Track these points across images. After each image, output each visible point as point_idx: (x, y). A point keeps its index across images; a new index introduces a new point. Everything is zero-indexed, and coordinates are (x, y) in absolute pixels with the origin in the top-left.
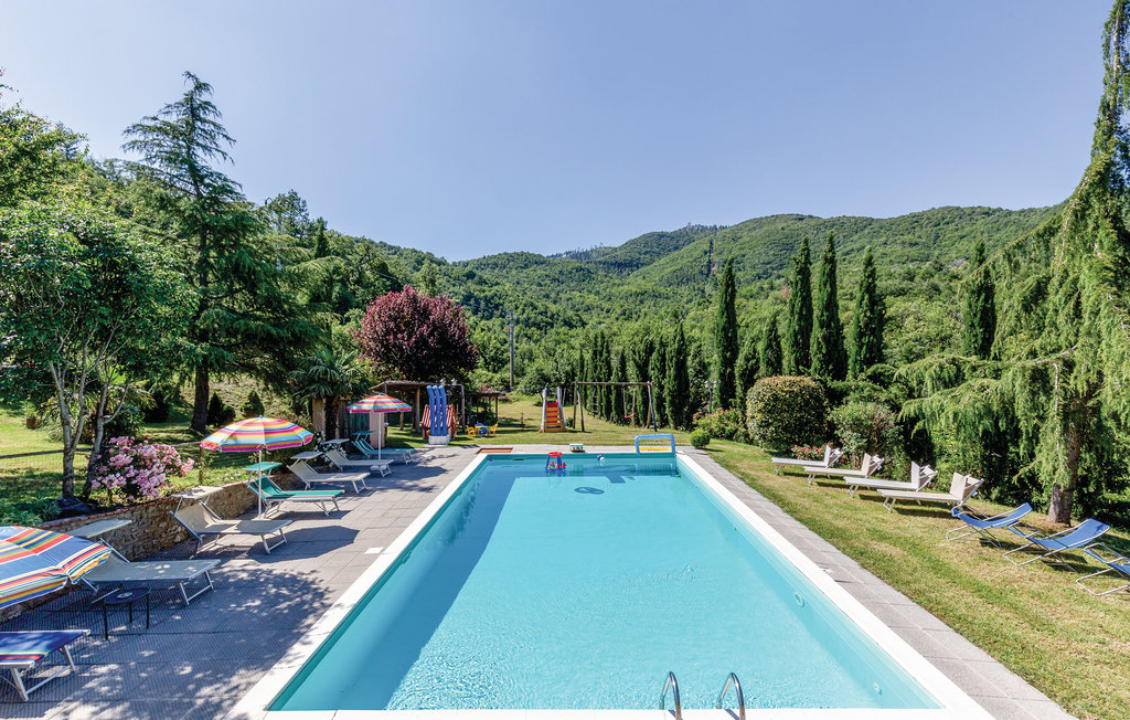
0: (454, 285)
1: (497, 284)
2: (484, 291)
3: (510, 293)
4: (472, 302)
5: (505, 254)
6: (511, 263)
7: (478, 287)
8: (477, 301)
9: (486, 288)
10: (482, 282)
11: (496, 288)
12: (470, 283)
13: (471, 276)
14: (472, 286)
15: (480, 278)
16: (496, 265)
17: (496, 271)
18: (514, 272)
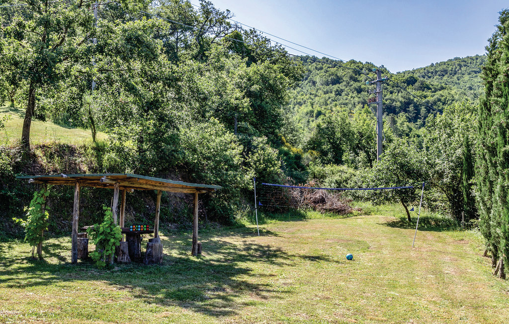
0: (391, 93)
1: (442, 88)
2: (425, 97)
3: (456, 97)
4: (411, 108)
5: (456, 59)
6: (463, 69)
7: (419, 93)
8: (417, 108)
9: (429, 93)
10: (425, 87)
11: (441, 92)
12: (410, 89)
13: (411, 81)
14: (413, 92)
15: (422, 83)
16: (446, 71)
17: (445, 78)
18: (466, 77)
